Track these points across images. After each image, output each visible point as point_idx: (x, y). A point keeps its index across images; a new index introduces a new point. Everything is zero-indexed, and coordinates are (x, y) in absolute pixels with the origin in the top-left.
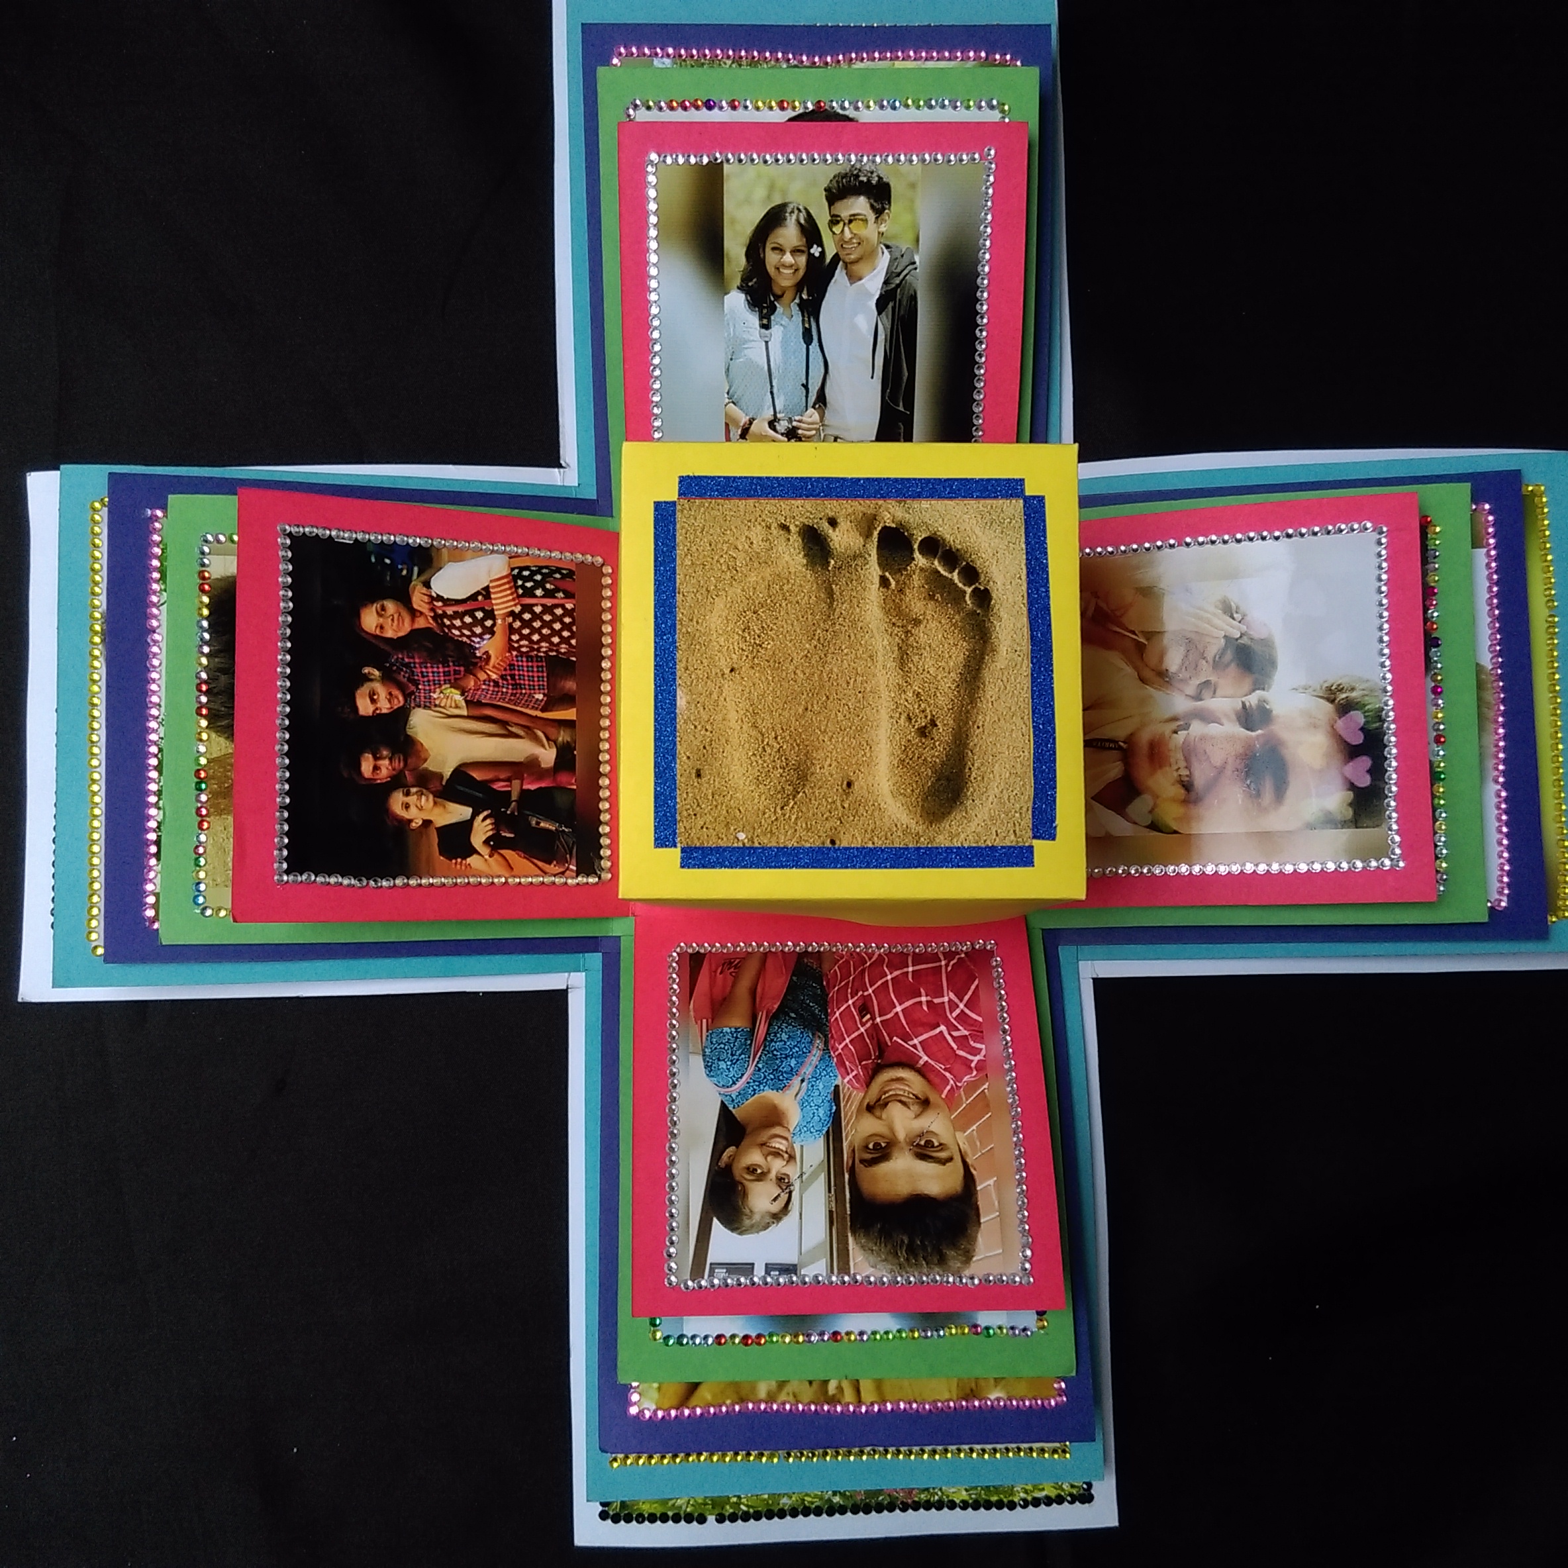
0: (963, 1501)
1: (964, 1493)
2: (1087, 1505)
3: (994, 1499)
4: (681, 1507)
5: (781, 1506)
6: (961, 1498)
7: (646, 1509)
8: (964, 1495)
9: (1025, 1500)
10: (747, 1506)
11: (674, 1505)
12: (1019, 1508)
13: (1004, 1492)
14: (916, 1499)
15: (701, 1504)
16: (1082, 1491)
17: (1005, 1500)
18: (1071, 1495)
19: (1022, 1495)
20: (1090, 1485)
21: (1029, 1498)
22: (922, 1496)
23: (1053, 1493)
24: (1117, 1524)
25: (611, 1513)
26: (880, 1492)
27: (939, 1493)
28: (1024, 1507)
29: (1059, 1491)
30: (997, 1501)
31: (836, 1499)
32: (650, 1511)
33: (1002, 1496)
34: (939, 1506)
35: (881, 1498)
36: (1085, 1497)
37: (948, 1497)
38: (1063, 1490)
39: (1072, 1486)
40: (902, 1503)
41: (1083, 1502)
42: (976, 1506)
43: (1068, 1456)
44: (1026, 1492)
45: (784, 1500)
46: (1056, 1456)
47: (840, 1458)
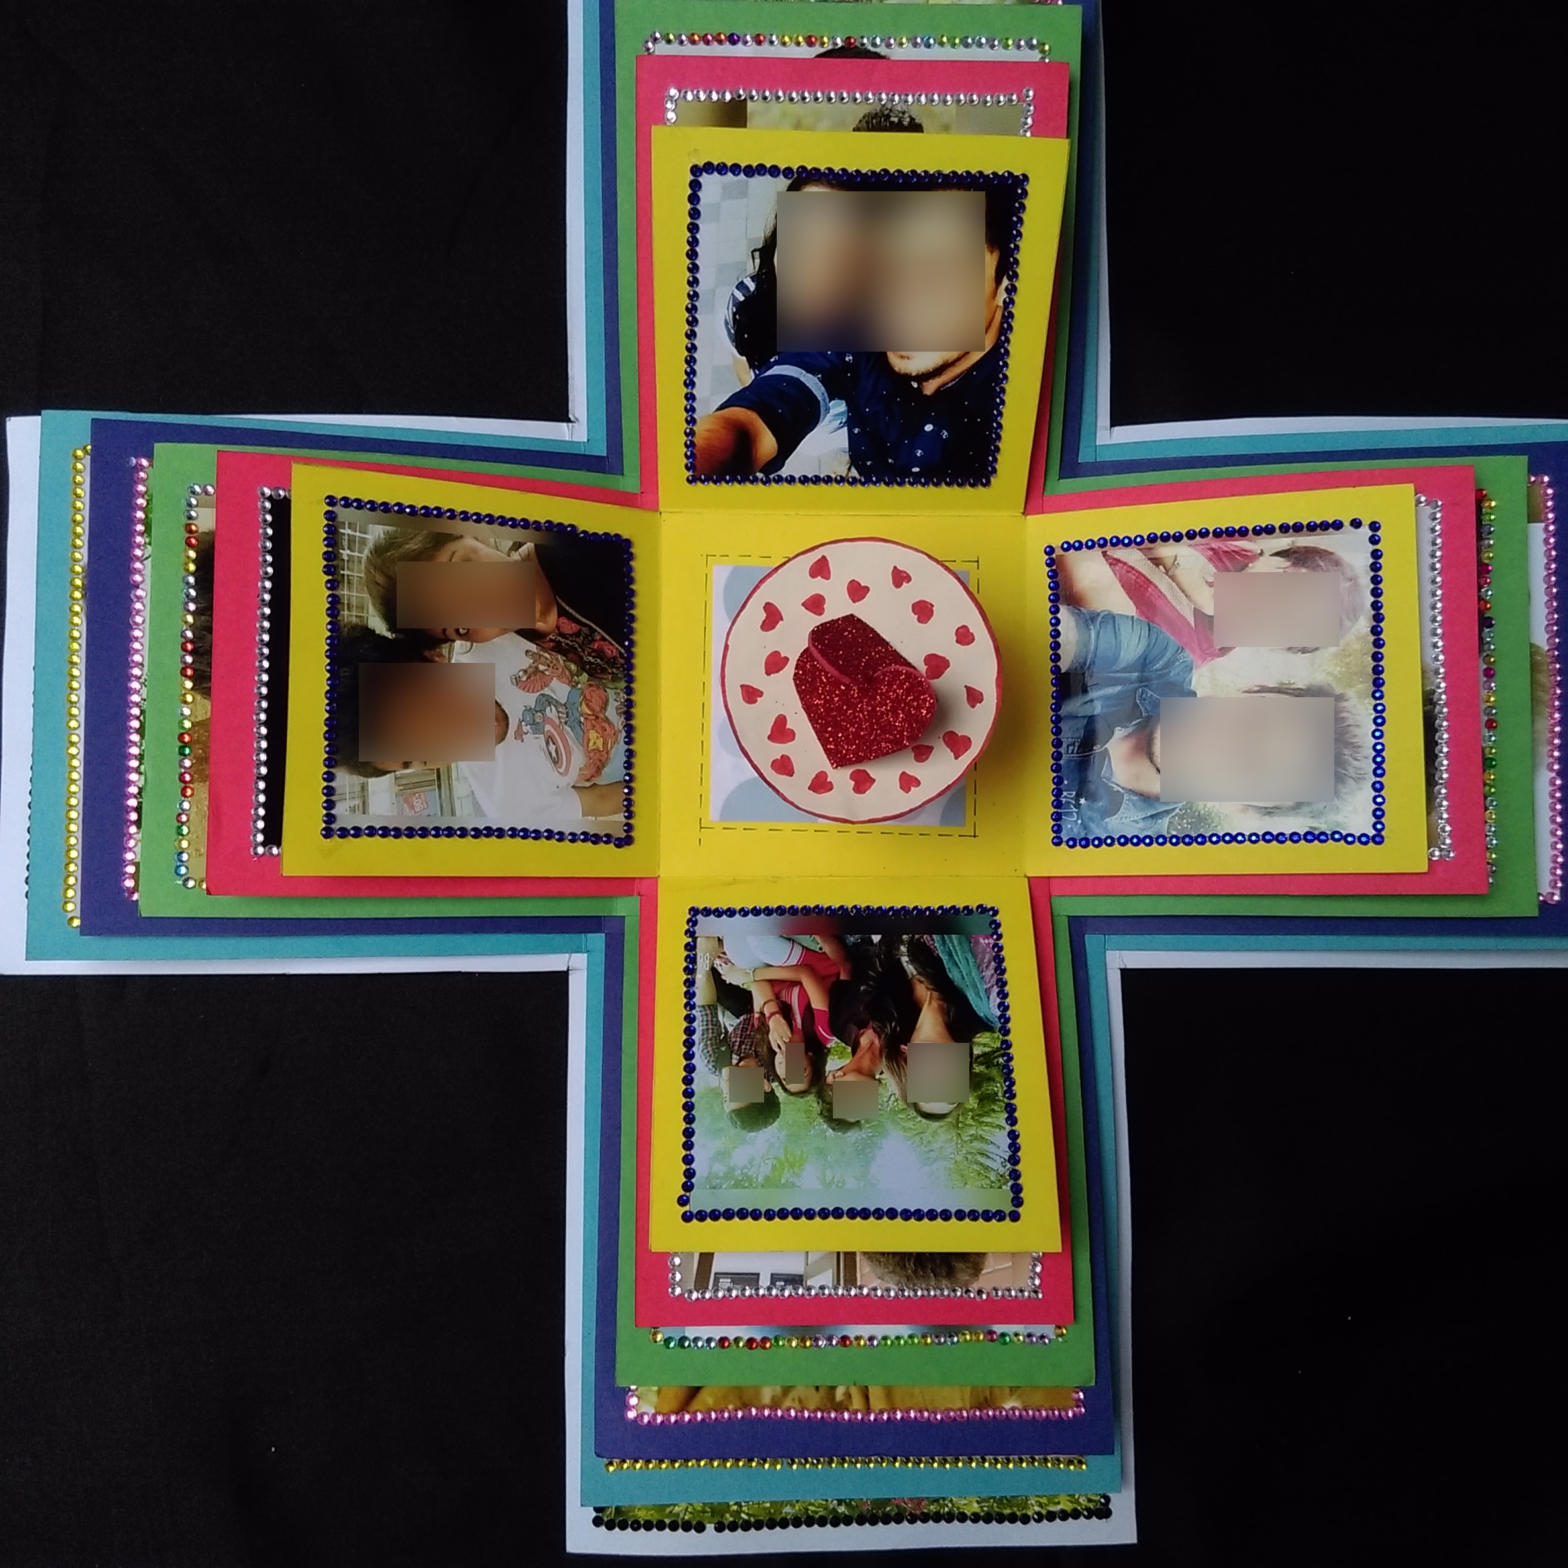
0: (975, 1514)
1: (976, 1505)
2: (1104, 1520)
3: (1007, 1511)
4: (679, 1514)
5: (783, 1515)
6: (973, 1510)
7: (642, 1515)
8: (975, 1507)
9: (1039, 1514)
10: (747, 1514)
11: (671, 1512)
12: (1032, 1522)
13: (1018, 1506)
14: (926, 1511)
15: (701, 1512)
16: (1099, 1506)
17: (1019, 1513)
18: (1088, 1509)
19: (1037, 1509)
20: (1108, 1499)
21: (1044, 1512)
22: (932, 1507)
23: (1068, 1507)
24: (1134, 1540)
25: (606, 1519)
26: (888, 1501)
27: (950, 1505)
28: (1038, 1521)
29: (1075, 1506)
30: (1010, 1514)
31: (842, 1509)
32: (646, 1518)
33: (1015, 1509)
34: (949, 1518)
35: (888, 1509)
36: (1103, 1512)
37: (958, 1508)
38: (1080, 1504)
39: (1090, 1501)
40: (910, 1514)
41: (1100, 1518)
42: (988, 1519)
43: (1084, 1467)
44: (1040, 1505)
45: (788, 1509)
46: (1072, 1467)
47: (846, 1465)
